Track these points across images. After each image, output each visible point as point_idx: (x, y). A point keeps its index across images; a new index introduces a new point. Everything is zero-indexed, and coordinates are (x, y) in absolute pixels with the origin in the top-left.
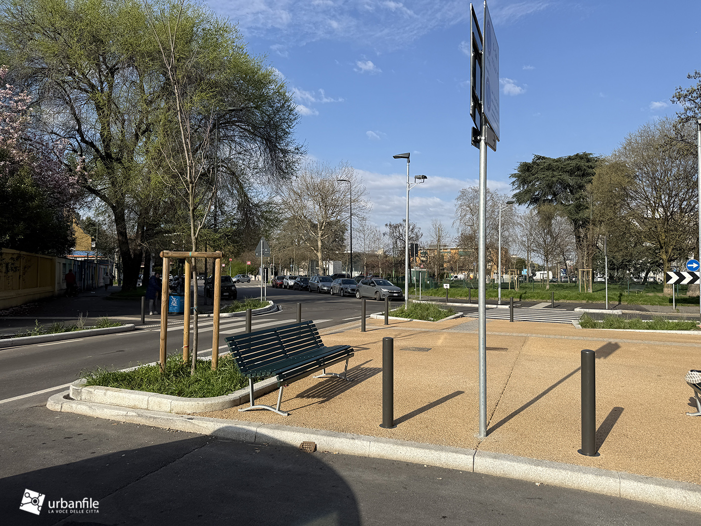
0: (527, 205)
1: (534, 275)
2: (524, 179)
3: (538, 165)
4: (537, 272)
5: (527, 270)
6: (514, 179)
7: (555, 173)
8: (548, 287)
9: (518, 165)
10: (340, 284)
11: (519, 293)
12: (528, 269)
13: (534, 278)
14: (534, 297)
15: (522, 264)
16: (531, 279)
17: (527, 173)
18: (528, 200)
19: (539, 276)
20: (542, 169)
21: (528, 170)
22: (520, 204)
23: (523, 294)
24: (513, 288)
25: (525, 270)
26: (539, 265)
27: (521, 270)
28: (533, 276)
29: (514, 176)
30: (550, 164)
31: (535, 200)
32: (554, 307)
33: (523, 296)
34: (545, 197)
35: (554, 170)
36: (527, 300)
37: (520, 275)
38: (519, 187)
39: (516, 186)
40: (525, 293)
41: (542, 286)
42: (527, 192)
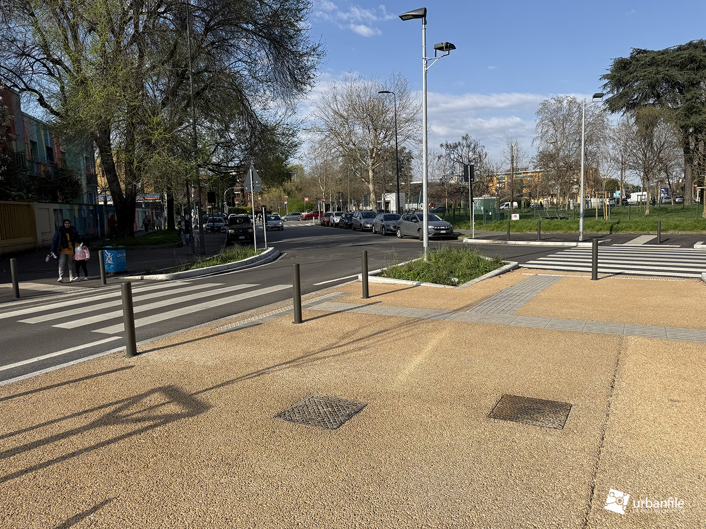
0: (622, 113)
1: (628, 197)
2: (619, 79)
3: (638, 60)
4: (632, 194)
5: (619, 192)
6: (606, 81)
7: (660, 69)
8: (647, 212)
9: (612, 62)
10: (382, 220)
11: (609, 223)
12: (622, 190)
13: (629, 200)
14: (631, 227)
15: (613, 185)
16: (625, 203)
17: (623, 72)
18: (624, 107)
19: (634, 197)
20: (643, 65)
21: (624, 68)
22: (613, 112)
23: (615, 224)
24: (601, 214)
25: (618, 192)
26: (633, 186)
27: (613, 191)
28: (626, 198)
29: (605, 77)
30: (654, 58)
31: (631, 106)
32: (661, 243)
33: (615, 226)
34: (646, 100)
35: (658, 65)
36: (621, 233)
37: (612, 198)
38: (612, 91)
39: (609, 89)
40: (618, 223)
41: (639, 210)
42: (622, 96)
